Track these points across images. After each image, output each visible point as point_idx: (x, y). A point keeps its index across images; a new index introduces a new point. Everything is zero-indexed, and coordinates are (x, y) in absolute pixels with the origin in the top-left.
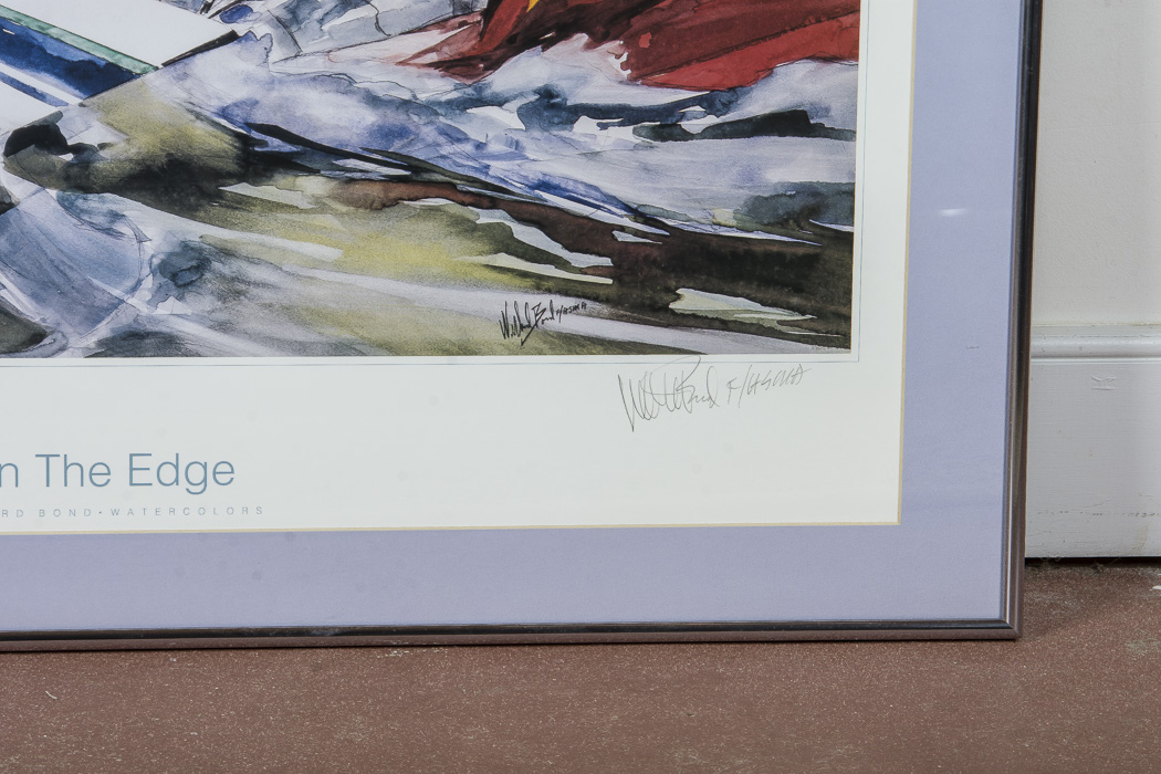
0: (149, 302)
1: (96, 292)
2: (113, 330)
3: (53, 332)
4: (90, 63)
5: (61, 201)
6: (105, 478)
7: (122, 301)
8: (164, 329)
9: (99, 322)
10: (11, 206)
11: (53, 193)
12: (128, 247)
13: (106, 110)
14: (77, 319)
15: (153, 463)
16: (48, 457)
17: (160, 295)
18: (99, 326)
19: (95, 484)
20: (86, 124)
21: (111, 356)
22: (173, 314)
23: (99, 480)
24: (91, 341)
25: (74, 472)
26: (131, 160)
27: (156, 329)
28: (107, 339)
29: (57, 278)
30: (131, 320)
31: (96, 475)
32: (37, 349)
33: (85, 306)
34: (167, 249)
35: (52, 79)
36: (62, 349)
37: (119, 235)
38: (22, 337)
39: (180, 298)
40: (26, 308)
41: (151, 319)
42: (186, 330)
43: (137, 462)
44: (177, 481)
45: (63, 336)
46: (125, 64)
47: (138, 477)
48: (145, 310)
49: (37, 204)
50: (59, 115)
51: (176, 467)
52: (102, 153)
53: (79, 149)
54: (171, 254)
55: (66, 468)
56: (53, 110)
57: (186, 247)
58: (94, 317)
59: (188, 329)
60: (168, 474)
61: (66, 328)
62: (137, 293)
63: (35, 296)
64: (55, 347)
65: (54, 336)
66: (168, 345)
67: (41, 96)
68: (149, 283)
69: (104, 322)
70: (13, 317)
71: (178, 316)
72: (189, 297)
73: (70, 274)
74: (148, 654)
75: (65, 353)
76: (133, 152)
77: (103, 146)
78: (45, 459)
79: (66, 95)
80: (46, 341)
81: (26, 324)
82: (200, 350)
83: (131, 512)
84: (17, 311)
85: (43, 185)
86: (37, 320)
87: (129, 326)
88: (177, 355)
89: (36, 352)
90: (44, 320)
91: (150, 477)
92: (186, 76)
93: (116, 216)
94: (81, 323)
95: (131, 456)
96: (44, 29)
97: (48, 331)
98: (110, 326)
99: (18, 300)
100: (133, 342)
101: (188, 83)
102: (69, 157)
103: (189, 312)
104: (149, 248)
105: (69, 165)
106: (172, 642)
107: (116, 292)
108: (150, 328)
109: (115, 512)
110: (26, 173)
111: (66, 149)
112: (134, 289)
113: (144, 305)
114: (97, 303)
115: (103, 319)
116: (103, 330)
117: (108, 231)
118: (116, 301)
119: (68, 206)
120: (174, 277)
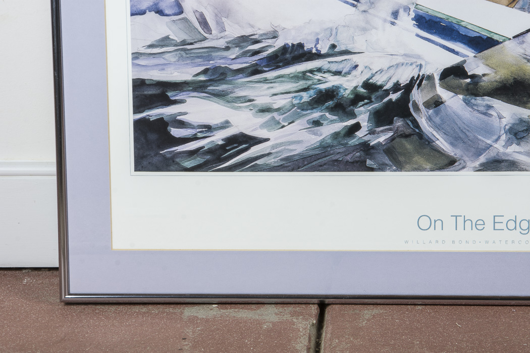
0: (503, 146)
1: (479, 142)
2: (487, 159)
3: (459, 160)
4: (480, 37)
5: (464, 100)
6: (482, 226)
7: (491, 146)
8: (510, 159)
9: (480, 155)
10: (442, 103)
11: (461, 97)
12: (495, 121)
13: (486, 59)
14: (471, 154)
15: (504, 220)
16: (456, 216)
17: (509, 143)
18: (480, 157)
19: (477, 229)
20: (476, 65)
21: (486, 171)
22: (514, 151)
23: (480, 227)
24: (477, 164)
25: (468, 224)
26: (497, 81)
27: (507, 159)
28: (484, 163)
29: (461, 135)
30: (495, 155)
31: (478, 225)
32: (452, 168)
33: (474, 148)
34: (512, 121)
35: (462, 45)
36: (464, 168)
37: (491, 115)
38: (446, 162)
39: (518, 144)
40: (448, 149)
41: (504, 154)
42: (521, 159)
43: (497, 219)
44: (515, 228)
45: (464, 162)
46: (496, 37)
47: (498, 226)
48: (502, 150)
49: (453, 101)
50: (465, 61)
51: (515, 222)
52: (484, 78)
53: (473, 77)
54: (514, 124)
55: (465, 222)
56: (462, 59)
57: (521, 121)
58: (478, 153)
59: (522, 158)
60: (511, 225)
61: (466, 159)
62: (499, 142)
63: (452, 144)
64: (461, 166)
65: (460, 162)
66: (512, 165)
67: (457, 53)
68: (504, 137)
69: (483, 155)
70: (442, 153)
71: (517, 152)
72: (522, 144)
73: (468, 133)
74: (502, 308)
75: (465, 169)
76: (498, 78)
77: (484, 75)
78: (455, 217)
79: (468, 52)
80: (456, 164)
81: (447, 156)
82: (527, 168)
83: (494, 242)
84: (444, 150)
85: (456, 93)
86: (452, 154)
87: (494, 157)
88: (516, 170)
89: (452, 169)
90: (456, 154)
91: (503, 226)
92: (523, 42)
93: (489, 107)
94: (472, 156)
95: (494, 216)
96: (459, 23)
97: (457, 159)
98: (486, 157)
99: (444, 145)
100: (496, 164)
101: (524, 46)
102: (468, 80)
103: (522, 151)
104: (504, 121)
105: (469, 84)
106: (513, 302)
107: (489, 142)
108: (504, 158)
109: (487, 242)
110: (449, 88)
111: (467, 76)
112: (497, 140)
113: (501, 147)
114: (480, 147)
115: (482, 154)
116: (482, 159)
117: (485, 114)
118: (489, 146)
119: (467, 103)
120: (516, 134)
